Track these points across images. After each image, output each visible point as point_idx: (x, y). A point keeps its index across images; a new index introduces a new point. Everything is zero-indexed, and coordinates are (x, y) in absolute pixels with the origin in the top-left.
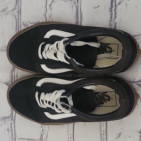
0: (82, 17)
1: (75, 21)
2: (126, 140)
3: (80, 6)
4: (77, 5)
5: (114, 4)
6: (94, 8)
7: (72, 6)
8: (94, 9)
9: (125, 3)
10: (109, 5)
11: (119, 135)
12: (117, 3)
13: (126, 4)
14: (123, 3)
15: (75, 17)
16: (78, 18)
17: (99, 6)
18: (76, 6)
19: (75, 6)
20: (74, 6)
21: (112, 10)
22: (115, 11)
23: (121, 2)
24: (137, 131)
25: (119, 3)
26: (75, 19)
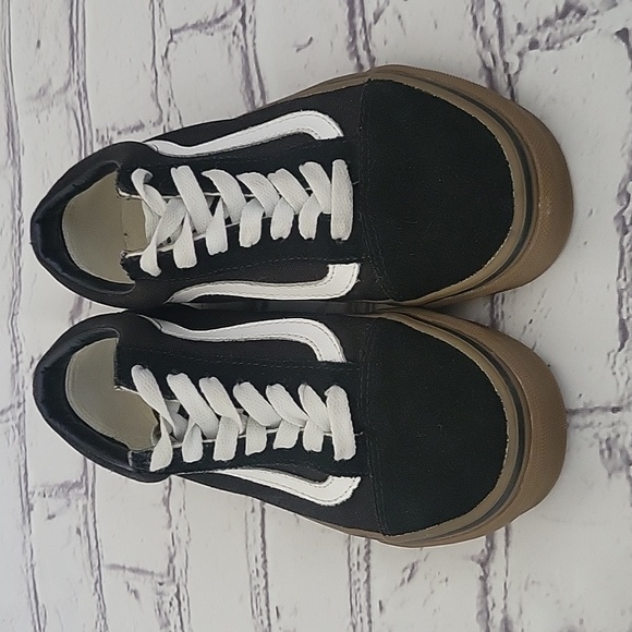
0: (266, 89)
1: (246, 104)
2: (432, 592)
3: (254, 44)
4: (242, 43)
5: (359, 21)
6: (298, 50)
7: (229, 49)
8: (300, 53)
9: (395, 11)
10: (344, 31)
11: (408, 571)
12: (370, 18)
13: (400, 17)
14: (388, 14)
15: (243, 89)
16: (253, 93)
17: (311, 39)
18: (242, 47)
19: (237, 46)
20: (233, 47)
21: (356, 49)
22: (369, 51)
23: (381, 12)
24: (472, 558)
25: (377, 17)
26: (244, 98)
